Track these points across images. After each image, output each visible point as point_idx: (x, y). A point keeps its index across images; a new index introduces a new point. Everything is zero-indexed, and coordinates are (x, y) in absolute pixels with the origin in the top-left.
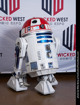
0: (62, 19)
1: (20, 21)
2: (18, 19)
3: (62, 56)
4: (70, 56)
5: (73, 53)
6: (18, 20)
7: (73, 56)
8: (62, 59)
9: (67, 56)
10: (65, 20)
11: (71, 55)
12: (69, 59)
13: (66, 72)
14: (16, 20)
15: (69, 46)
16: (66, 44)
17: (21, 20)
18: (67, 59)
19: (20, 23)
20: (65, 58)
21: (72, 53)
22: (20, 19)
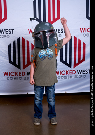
0: (59, 30)
1: (8, 34)
2: (6, 31)
3: (60, 74)
4: (69, 73)
5: (73, 71)
6: (6, 33)
7: (73, 74)
8: (60, 77)
9: (66, 74)
10: (62, 32)
11: (71, 73)
12: (68, 77)
13: (66, 92)
14: (4, 33)
15: (68, 62)
16: (64, 59)
17: (10, 33)
18: (66, 77)
19: (8, 36)
20: (64, 76)
21: (71, 71)
22: (8, 31)
